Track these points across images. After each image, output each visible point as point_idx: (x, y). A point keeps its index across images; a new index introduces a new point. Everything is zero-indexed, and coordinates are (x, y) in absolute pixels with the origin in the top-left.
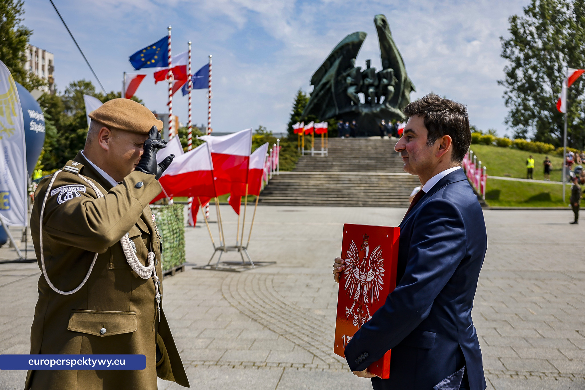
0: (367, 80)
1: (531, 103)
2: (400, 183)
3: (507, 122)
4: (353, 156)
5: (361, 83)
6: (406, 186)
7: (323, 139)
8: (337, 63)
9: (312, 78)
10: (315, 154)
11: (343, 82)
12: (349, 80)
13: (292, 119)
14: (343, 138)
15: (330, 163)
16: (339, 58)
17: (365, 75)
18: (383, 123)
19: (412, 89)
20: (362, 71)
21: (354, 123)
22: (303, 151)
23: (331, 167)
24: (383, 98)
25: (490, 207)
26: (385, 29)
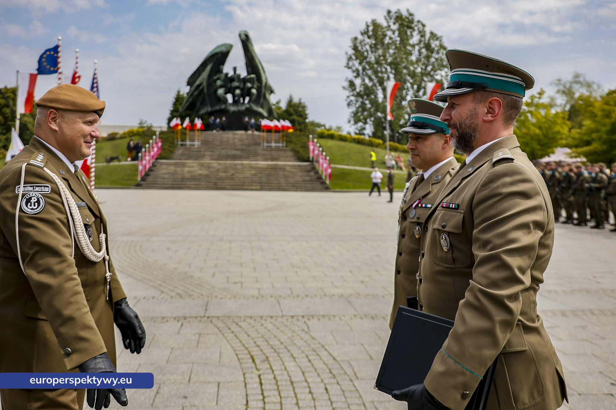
0: (234, 84)
3: (349, 121)
4: (223, 147)
5: (229, 85)
6: (266, 172)
7: (196, 133)
8: (208, 68)
9: (188, 80)
10: (190, 145)
11: (214, 84)
12: (219, 83)
13: (171, 114)
14: (215, 131)
15: (202, 153)
16: (210, 63)
17: (232, 80)
18: (247, 119)
19: (272, 92)
20: (229, 75)
21: (224, 119)
22: (180, 143)
23: (203, 157)
24: (247, 99)
25: (332, 190)
26: (248, 42)
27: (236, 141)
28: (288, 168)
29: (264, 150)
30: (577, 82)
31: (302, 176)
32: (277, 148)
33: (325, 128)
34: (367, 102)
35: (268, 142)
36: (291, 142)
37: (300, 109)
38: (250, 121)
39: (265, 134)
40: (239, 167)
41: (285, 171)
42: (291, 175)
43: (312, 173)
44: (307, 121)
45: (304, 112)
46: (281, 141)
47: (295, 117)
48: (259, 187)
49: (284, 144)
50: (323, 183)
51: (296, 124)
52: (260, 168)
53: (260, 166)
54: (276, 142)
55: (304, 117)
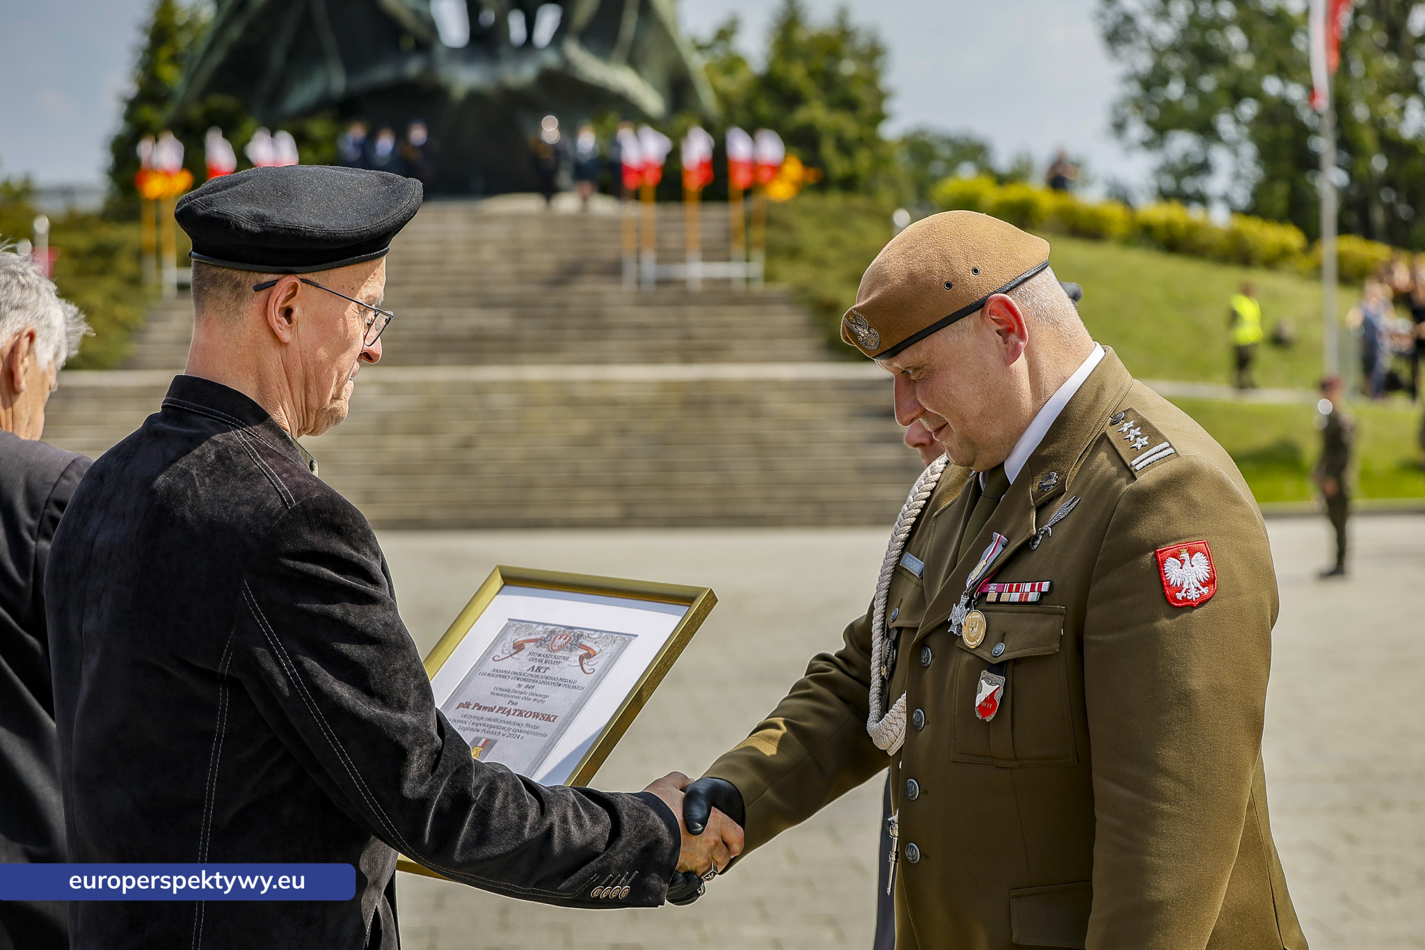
2: (621, 415)
6: (653, 427)
13: (126, 120)
18: (550, 131)
21: (418, 134)
22: (171, 274)
27: (488, 254)
28: (776, 403)
29: (644, 301)
31: (849, 443)
32: (718, 291)
33: (986, 170)
35: (663, 257)
36: (794, 253)
37: (848, 67)
38: (568, 143)
39: (642, 213)
40: (500, 400)
41: (756, 416)
42: (793, 437)
45: (872, 80)
46: (738, 250)
47: (816, 113)
49: (757, 267)
51: (828, 150)
52: (613, 403)
53: (619, 393)
54: (711, 254)
55: (868, 111)
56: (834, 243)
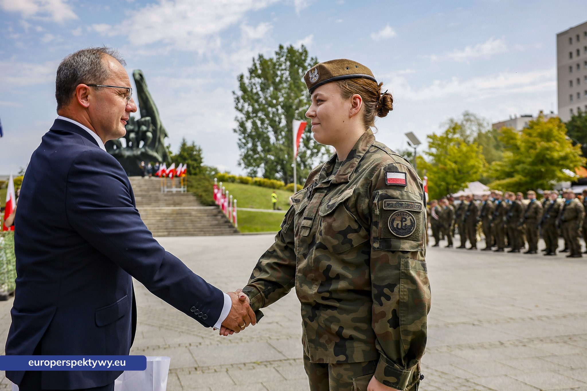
0: (128, 127)
1: (259, 148)
2: (166, 215)
3: (240, 164)
6: (171, 218)
18: (143, 164)
19: (166, 135)
25: (241, 233)
26: (143, 82)
28: (194, 213)
29: (166, 195)
30: (467, 120)
31: (208, 221)
32: (178, 193)
34: (259, 144)
35: (168, 187)
36: (192, 186)
37: (195, 153)
38: (146, 167)
41: (190, 216)
42: (198, 220)
43: (219, 217)
44: (202, 165)
45: (199, 155)
46: (182, 187)
47: (191, 161)
48: (166, 233)
49: (186, 189)
50: (231, 226)
51: (191, 168)
52: (164, 214)
53: (165, 212)
54: (177, 186)
55: (199, 161)
56: (199, 184)
